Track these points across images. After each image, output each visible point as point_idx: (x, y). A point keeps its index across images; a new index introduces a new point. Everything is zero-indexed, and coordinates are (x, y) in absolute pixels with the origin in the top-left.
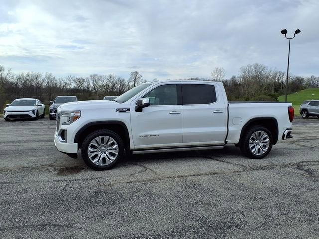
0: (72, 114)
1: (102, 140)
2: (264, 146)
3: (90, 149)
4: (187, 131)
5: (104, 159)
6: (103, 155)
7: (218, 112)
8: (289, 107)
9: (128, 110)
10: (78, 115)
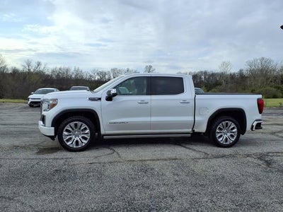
0: (51, 102)
1: (76, 125)
2: (232, 136)
3: (65, 133)
4: (154, 119)
5: (77, 142)
6: (77, 138)
7: (185, 102)
8: (258, 100)
9: (100, 99)
10: (54, 103)
